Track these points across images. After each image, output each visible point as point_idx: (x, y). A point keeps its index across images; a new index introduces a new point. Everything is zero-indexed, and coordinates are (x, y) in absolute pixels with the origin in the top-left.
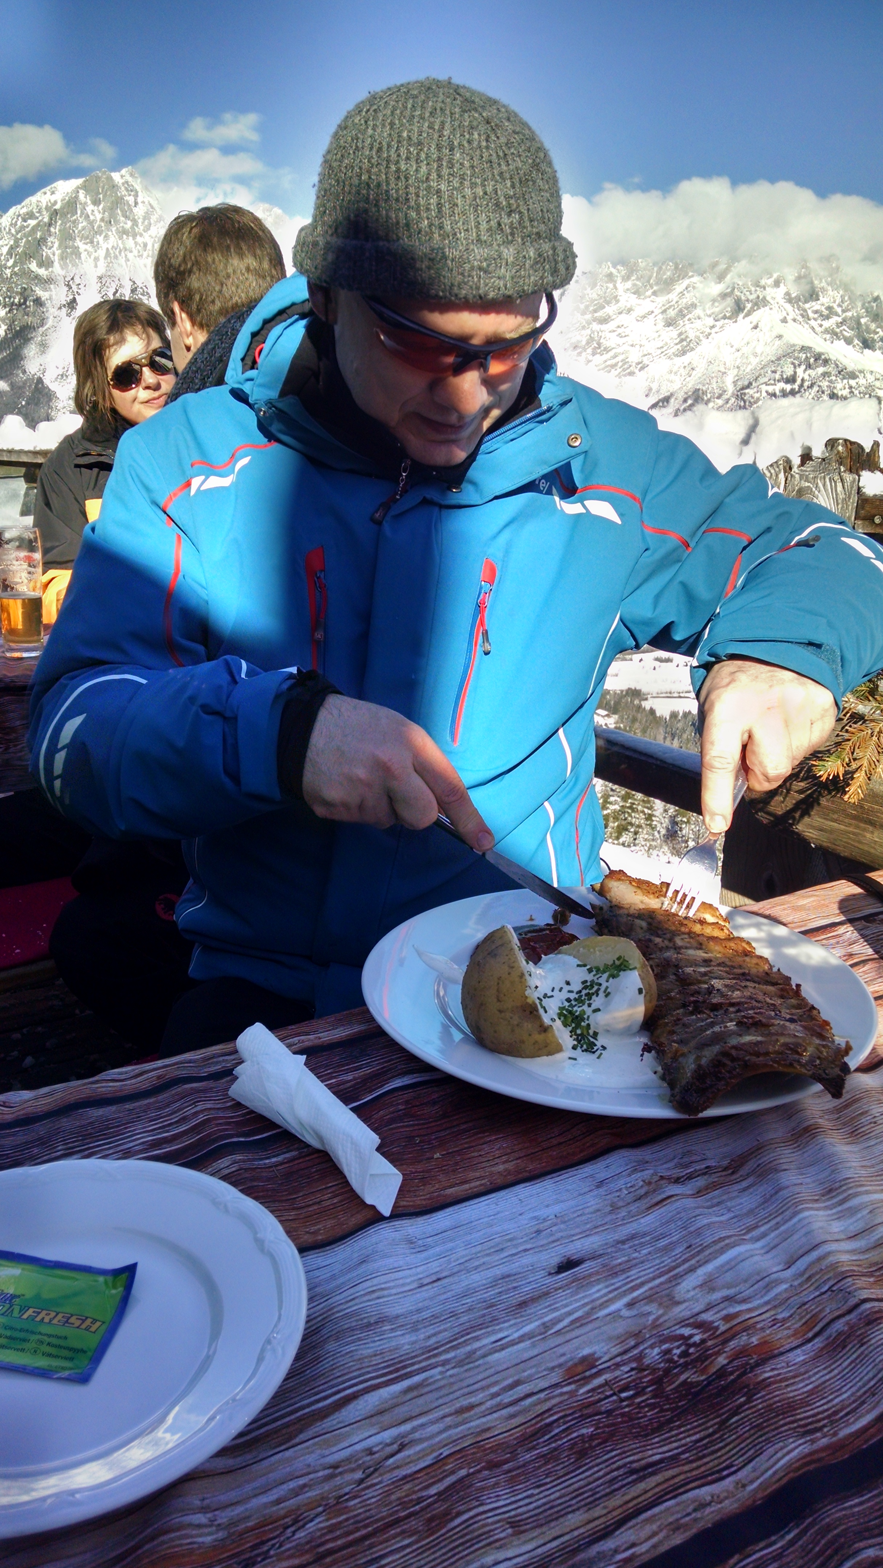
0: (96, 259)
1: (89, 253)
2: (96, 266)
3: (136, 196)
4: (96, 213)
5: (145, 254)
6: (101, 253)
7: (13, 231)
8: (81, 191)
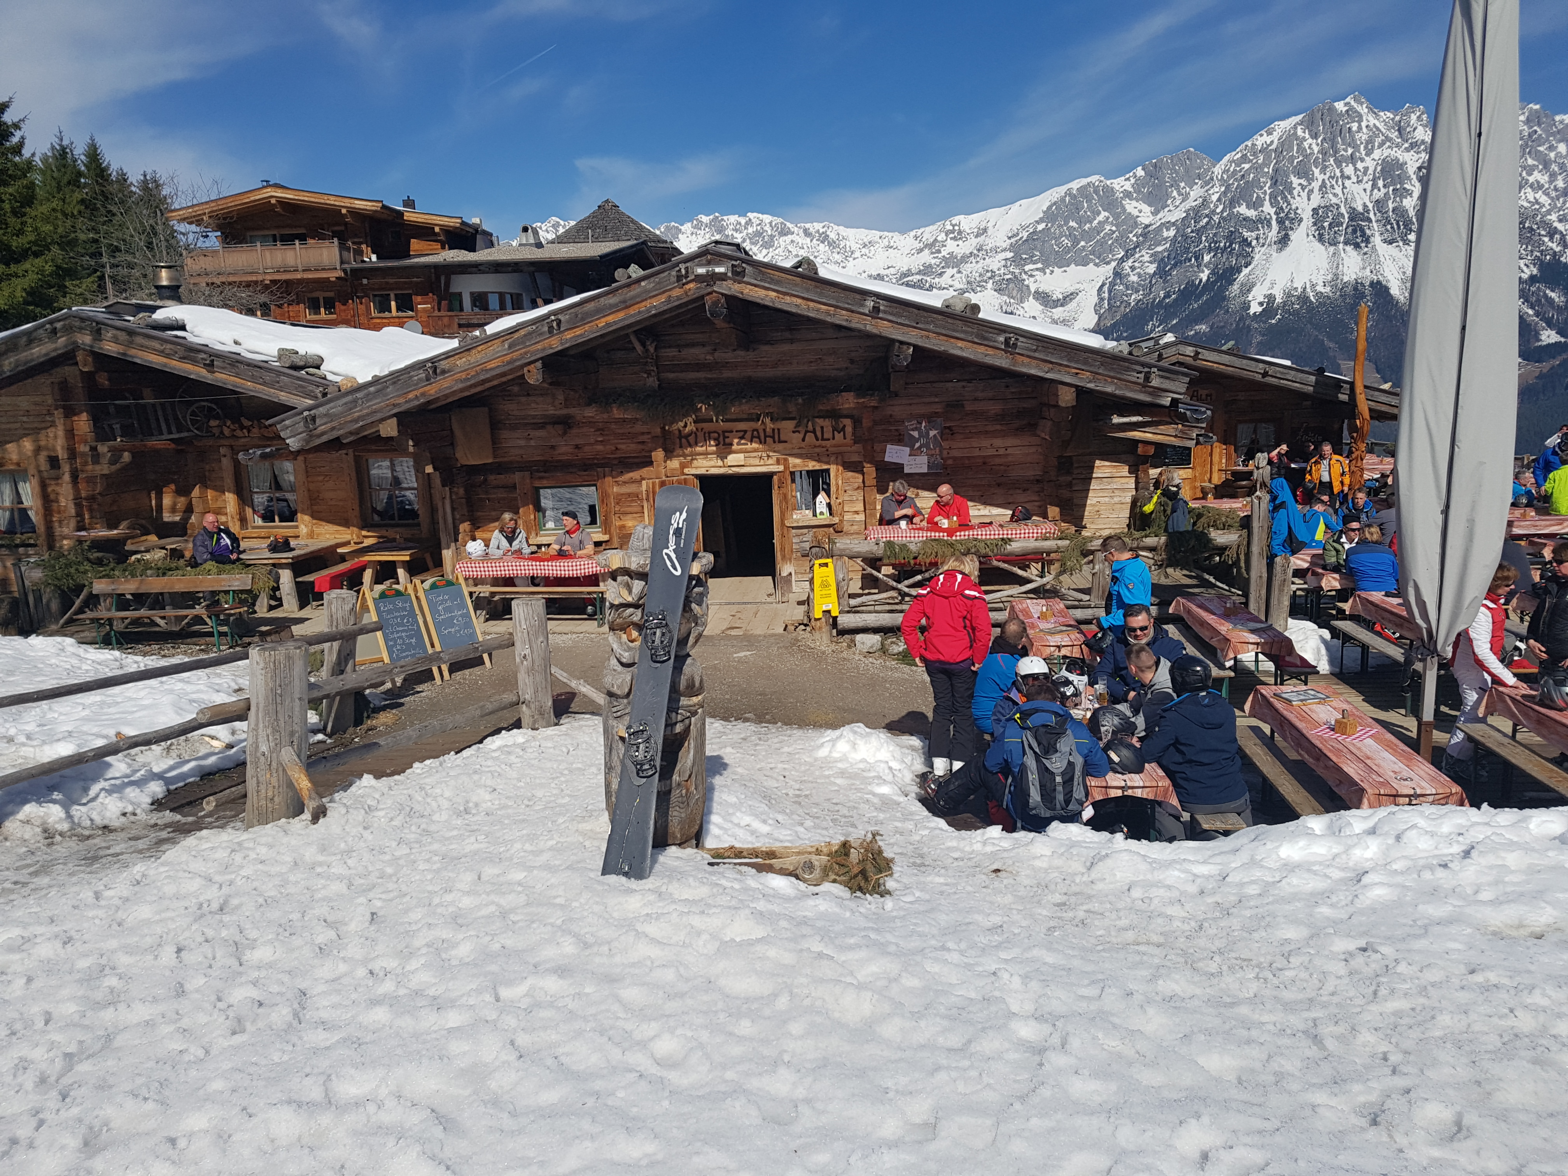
0: (1311, 191)
1: (1303, 188)
2: (1309, 199)
3: (1360, 122)
4: (1313, 145)
5: (1365, 179)
6: (1316, 185)
7: (1225, 176)
8: (1299, 127)
